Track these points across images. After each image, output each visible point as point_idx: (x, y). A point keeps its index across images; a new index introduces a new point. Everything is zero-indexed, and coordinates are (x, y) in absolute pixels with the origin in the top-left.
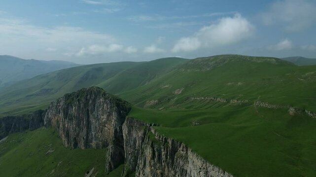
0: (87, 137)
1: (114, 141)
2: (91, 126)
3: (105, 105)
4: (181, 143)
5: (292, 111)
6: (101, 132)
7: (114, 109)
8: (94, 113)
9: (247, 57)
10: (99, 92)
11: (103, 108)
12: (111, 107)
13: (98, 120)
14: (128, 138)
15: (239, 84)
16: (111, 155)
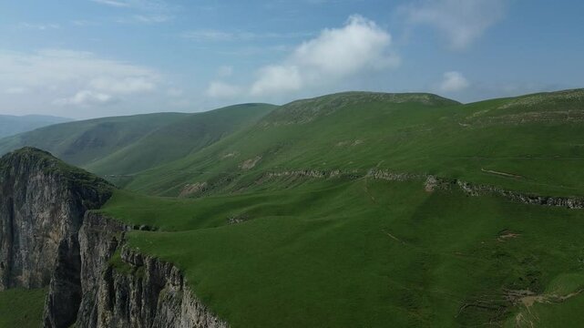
0: (11, 262)
1: (58, 268)
2: (18, 236)
3: (46, 188)
4: (172, 265)
5: (430, 183)
6: (41, 249)
7: (65, 195)
8: (24, 207)
9: (380, 94)
10: (36, 158)
11: (42, 195)
12: (58, 192)
13: (33, 222)
14: (89, 261)
15: (357, 142)
16: (51, 302)
